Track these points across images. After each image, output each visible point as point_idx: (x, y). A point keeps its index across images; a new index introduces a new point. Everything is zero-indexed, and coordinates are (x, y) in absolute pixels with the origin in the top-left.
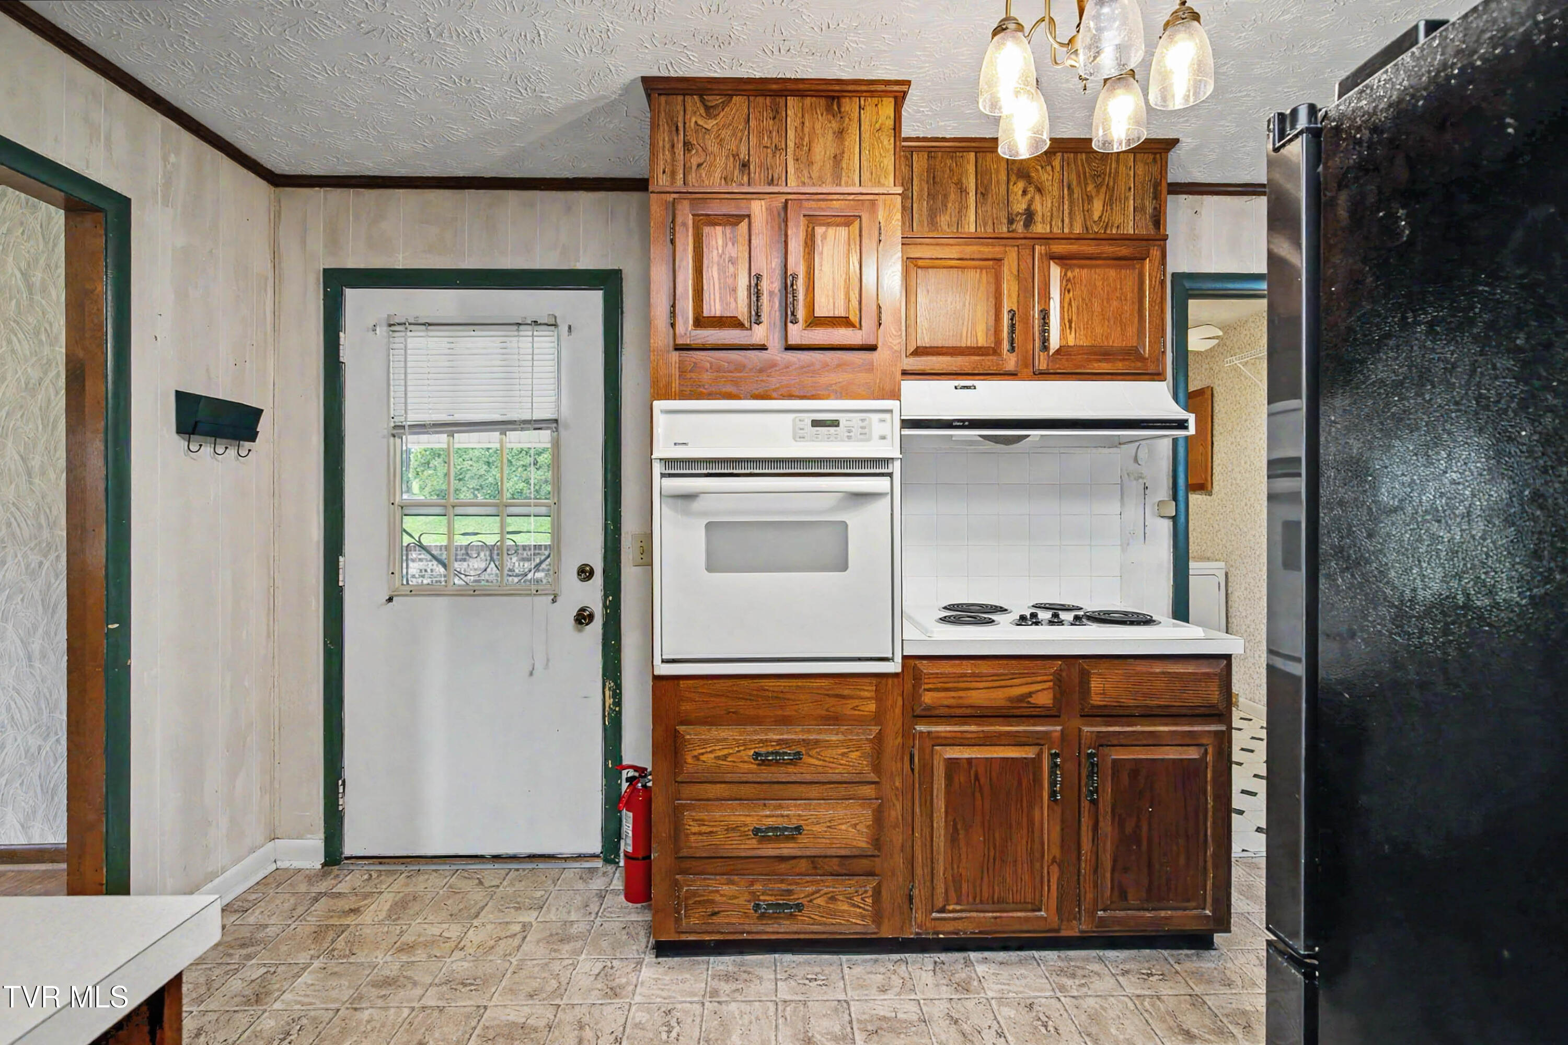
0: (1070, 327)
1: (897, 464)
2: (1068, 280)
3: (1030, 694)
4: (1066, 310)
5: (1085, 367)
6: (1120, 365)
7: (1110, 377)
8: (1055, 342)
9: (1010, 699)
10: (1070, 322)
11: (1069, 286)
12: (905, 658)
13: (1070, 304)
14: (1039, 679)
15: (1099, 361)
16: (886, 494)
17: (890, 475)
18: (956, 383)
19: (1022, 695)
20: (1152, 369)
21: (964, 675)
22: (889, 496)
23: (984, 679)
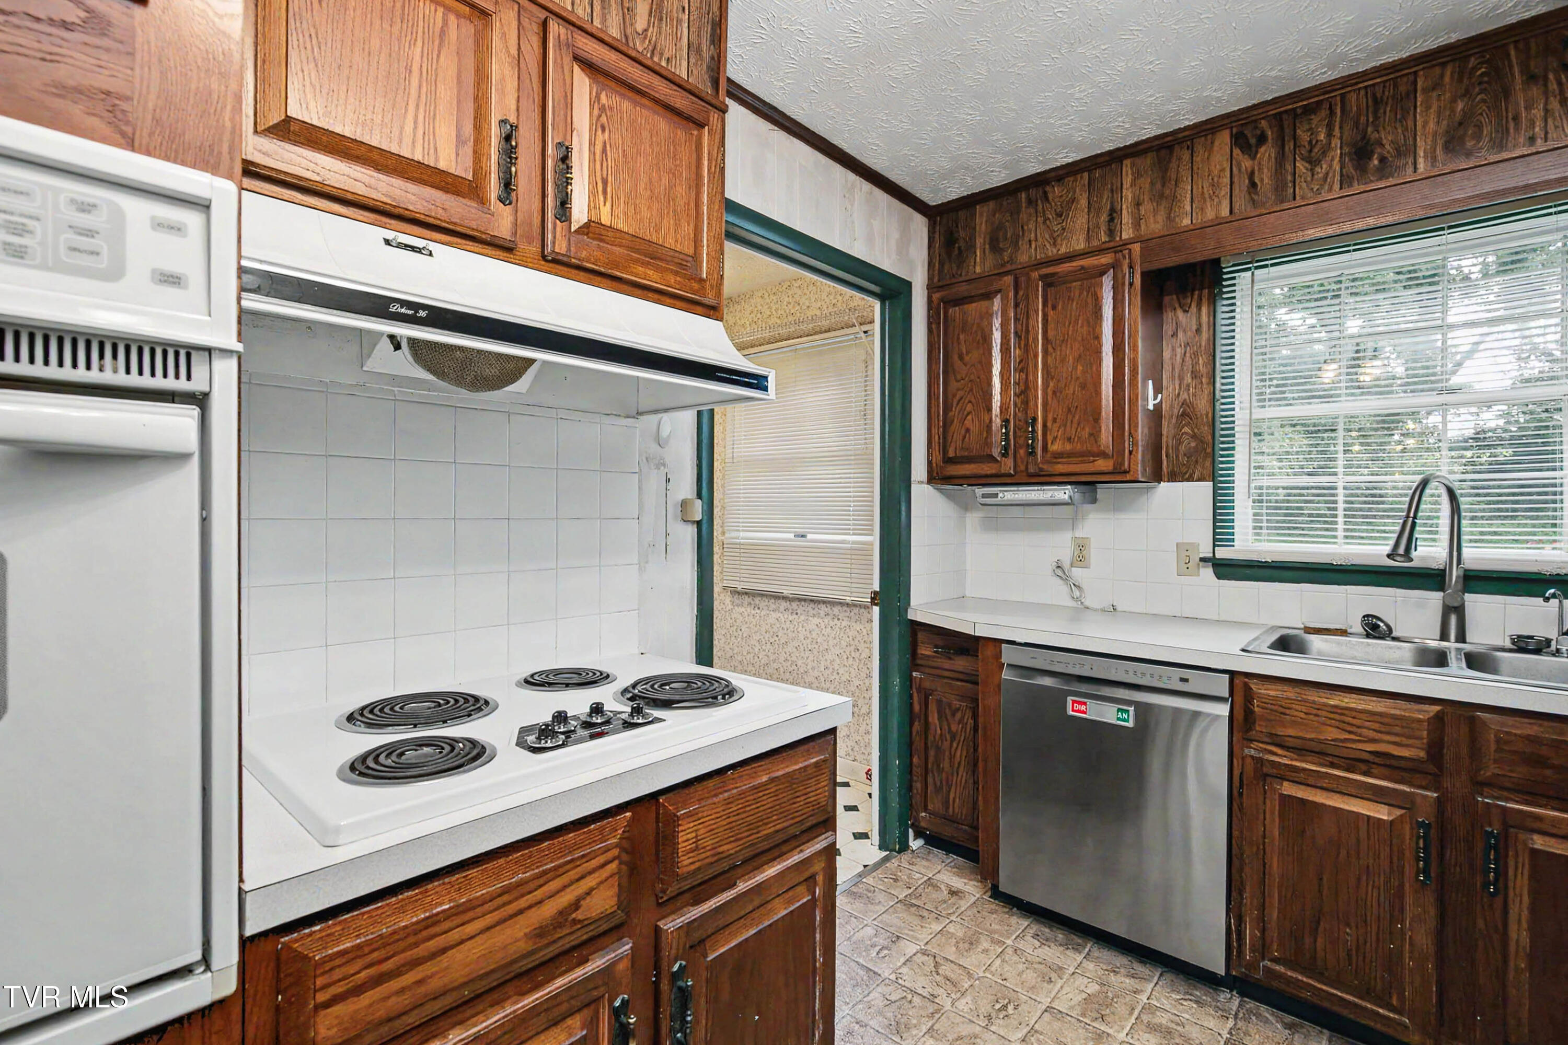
0: (605, 192)
1: (226, 370)
2: (602, 109)
3: (576, 905)
4: (598, 157)
5: (625, 269)
6: (672, 279)
7: (656, 296)
8: (580, 213)
9: (540, 932)
10: (605, 182)
11: (604, 119)
12: (245, 943)
13: (604, 150)
14: (594, 863)
15: (644, 264)
16: (182, 457)
17: (200, 400)
18: (390, 235)
19: (561, 913)
20: (710, 300)
21: (432, 921)
22: (196, 459)
23: (479, 910)
